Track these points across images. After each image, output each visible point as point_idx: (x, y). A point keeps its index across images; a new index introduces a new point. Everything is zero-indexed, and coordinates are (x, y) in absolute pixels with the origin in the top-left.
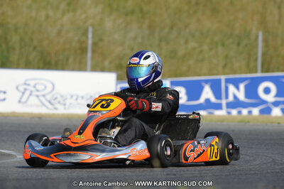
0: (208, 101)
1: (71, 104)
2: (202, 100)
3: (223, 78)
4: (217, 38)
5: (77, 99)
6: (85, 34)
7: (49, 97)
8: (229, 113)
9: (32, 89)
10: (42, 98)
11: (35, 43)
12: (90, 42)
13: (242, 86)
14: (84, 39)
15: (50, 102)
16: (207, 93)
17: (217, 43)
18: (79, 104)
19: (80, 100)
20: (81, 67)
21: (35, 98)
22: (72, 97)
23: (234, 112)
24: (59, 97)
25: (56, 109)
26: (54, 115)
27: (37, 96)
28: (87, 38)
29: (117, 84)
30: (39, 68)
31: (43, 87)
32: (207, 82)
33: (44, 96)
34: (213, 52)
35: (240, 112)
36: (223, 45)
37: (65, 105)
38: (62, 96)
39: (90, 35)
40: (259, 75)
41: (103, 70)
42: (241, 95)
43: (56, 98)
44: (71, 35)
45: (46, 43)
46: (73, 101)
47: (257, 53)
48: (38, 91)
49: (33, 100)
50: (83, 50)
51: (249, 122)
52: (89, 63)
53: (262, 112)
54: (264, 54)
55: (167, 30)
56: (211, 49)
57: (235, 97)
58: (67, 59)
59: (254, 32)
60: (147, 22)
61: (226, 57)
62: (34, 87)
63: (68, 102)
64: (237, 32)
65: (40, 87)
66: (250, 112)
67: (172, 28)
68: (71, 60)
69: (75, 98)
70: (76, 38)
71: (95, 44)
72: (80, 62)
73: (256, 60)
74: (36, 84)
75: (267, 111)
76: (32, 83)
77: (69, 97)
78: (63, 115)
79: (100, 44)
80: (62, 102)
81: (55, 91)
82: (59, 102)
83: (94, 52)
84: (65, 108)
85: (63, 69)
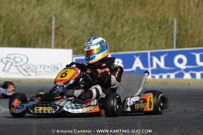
0: (138, 68)
1: (40, 71)
2: (134, 68)
3: (149, 52)
4: (144, 24)
5: (44, 68)
6: (50, 21)
7: (24, 67)
8: (153, 77)
9: (13, 61)
10: (19, 67)
11: (14, 28)
12: (53, 27)
13: (162, 58)
14: (49, 25)
15: (25, 70)
16: (138, 63)
17: (144, 27)
18: (46, 71)
19: (46, 69)
20: (47, 45)
21: (15, 67)
22: (41, 67)
23: (157, 76)
24: (32, 67)
25: (30, 75)
26: (28, 79)
27: (16, 66)
28: (52, 24)
29: (73, 57)
30: (17, 46)
31: (20, 60)
32: (137, 55)
33: (21, 66)
34: (142, 33)
35: (161, 77)
36: (149, 29)
37: (36, 72)
38: (34, 66)
39: (54, 23)
40: (175, 49)
41: (63, 47)
42: (162, 65)
43: (30, 68)
44: (40, 22)
45: (22, 28)
46: (42, 69)
47: (173, 34)
48: (16, 62)
49: (13, 69)
50: (49, 33)
51: (167, 83)
52: (53, 42)
53: (176, 76)
54: (178, 35)
55: (108, 18)
56: (140, 32)
57: (158, 65)
58: (38, 40)
59: (170, 19)
60: (95, 12)
61: (151, 37)
62: (14, 60)
63: (38, 70)
64: (159, 19)
65: (18, 60)
66: (168, 76)
67: (112, 17)
68: (40, 40)
69: (43, 67)
70: (44, 25)
71: (57, 29)
72: (47, 42)
73: (172, 39)
74: (15, 58)
75: (180, 75)
76: (12, 57)
77: (39, 66)
78: (35, 79)
79: (61, 29)
80: (34, 70)
81: (28, 63)
82: (32, 70)
83: (56, 34)
84: (36, 75)
85: (34, 47)
